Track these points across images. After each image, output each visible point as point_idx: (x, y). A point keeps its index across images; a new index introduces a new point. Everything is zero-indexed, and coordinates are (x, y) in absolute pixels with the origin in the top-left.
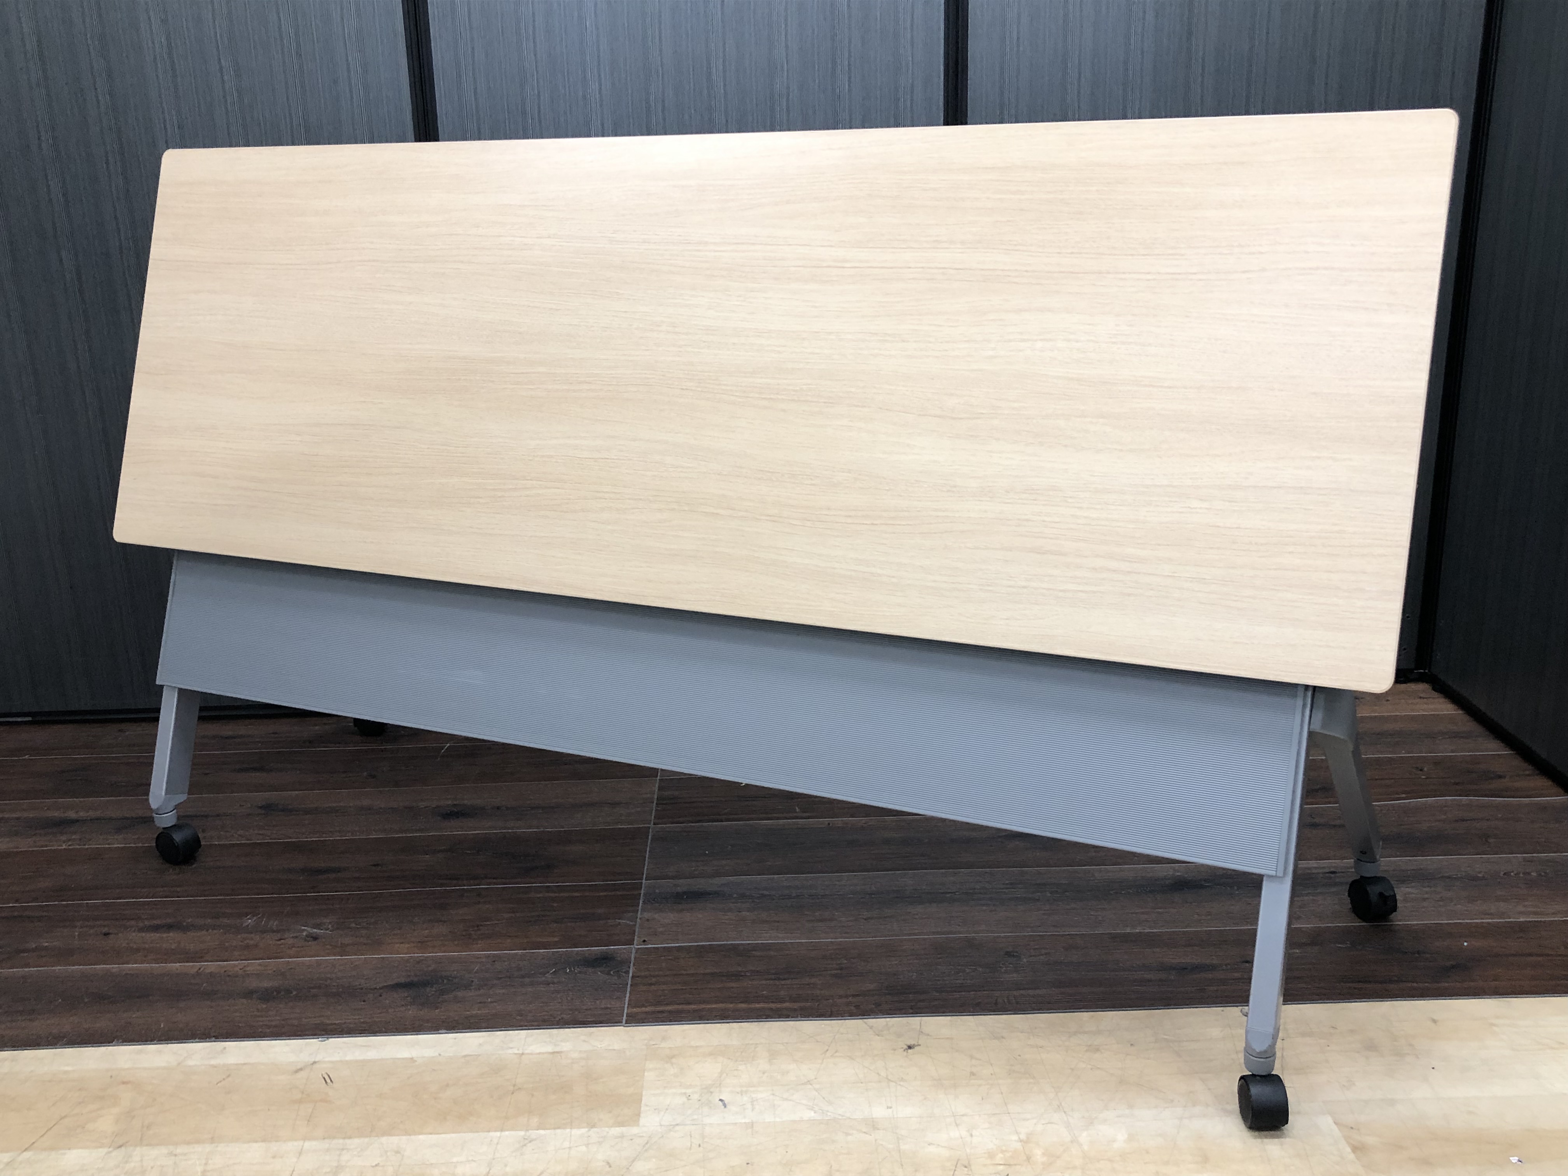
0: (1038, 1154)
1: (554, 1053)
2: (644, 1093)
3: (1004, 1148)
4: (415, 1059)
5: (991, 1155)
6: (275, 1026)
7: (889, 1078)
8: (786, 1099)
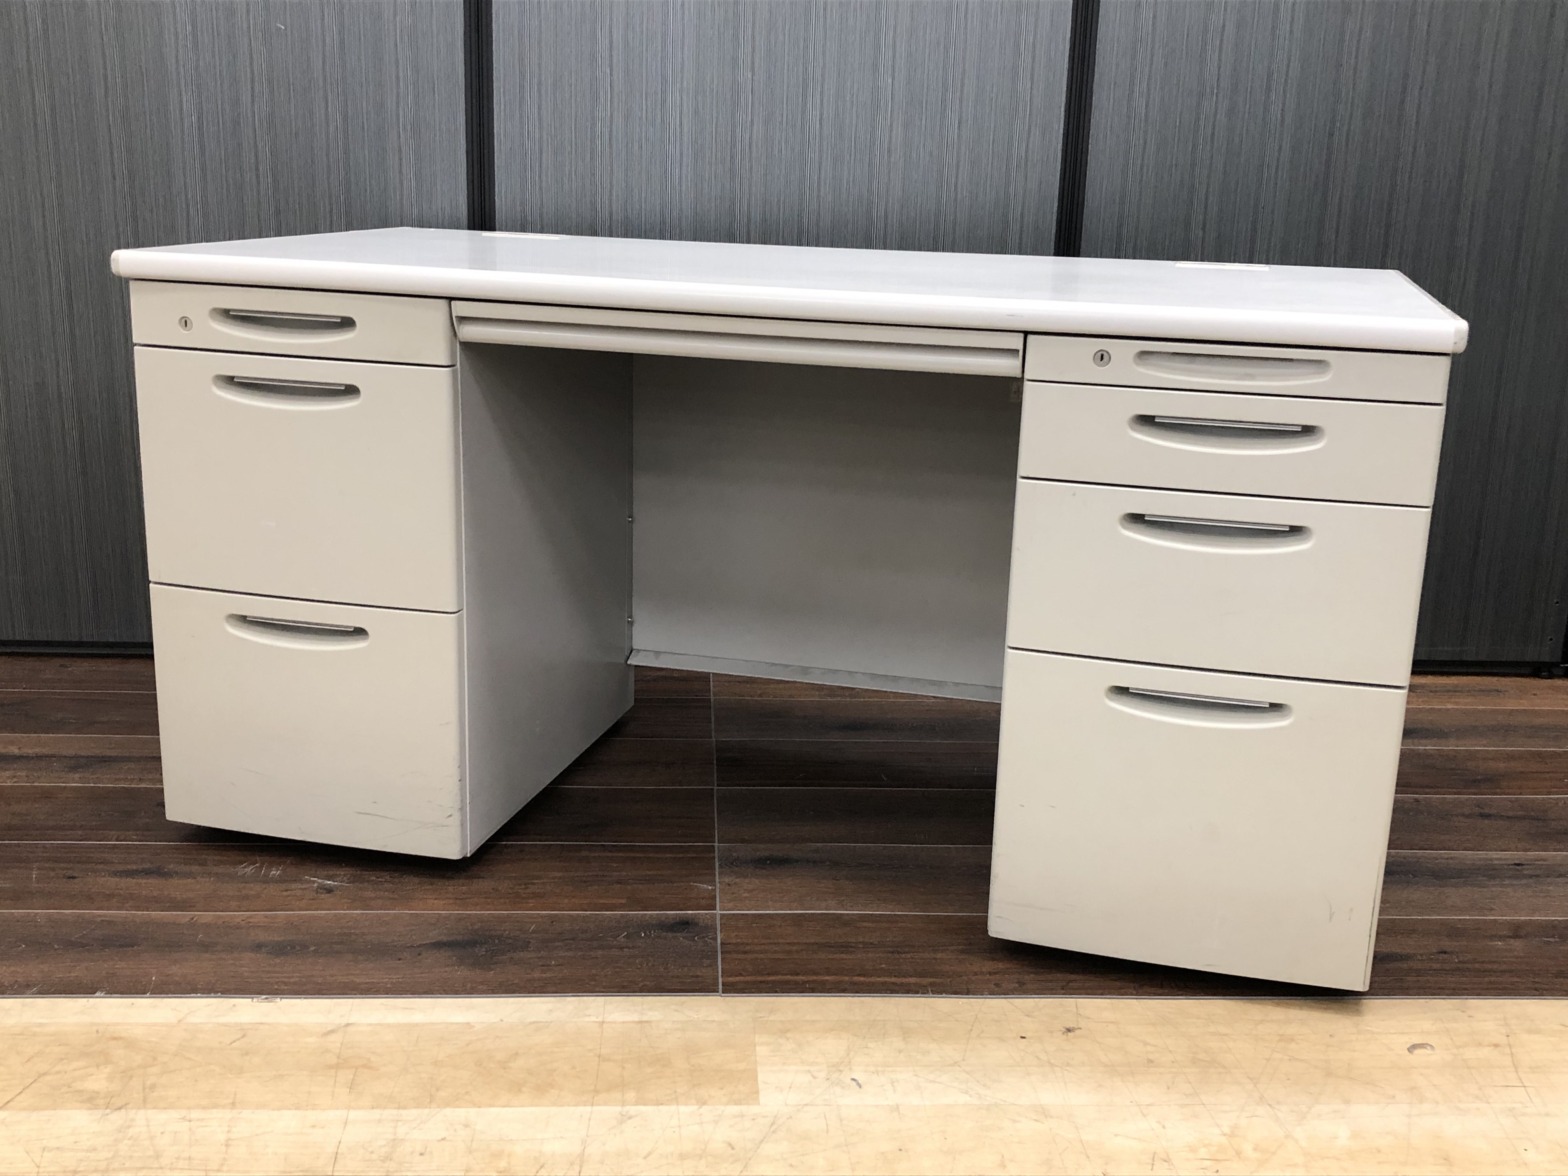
0: (1248, 1149)
1: (641, 1022)
2: (759, 1069)
3: (1206, 1142)
4: (472, 1024)
5: (1193, 1149)
6: (295, 983)
7: (1052, 1061)
8: (932, 1081)
